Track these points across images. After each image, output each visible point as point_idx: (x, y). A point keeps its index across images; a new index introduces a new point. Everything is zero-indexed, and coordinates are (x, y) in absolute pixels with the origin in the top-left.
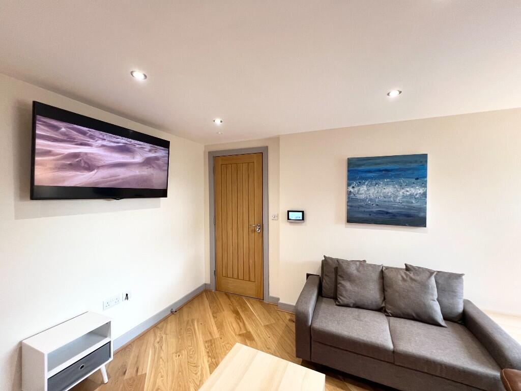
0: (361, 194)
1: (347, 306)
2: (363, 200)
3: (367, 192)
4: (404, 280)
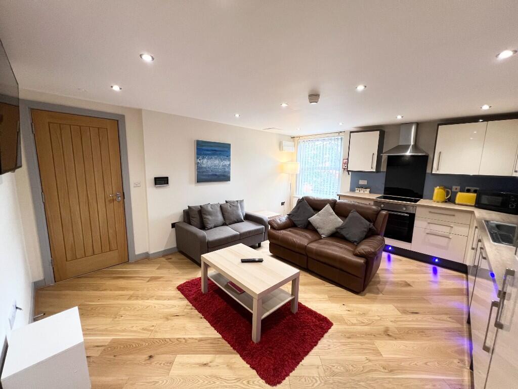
0: (204, 164)
1: (211, 228)
2: (205, 168)
3: (207, 163)
4: (230, 207)
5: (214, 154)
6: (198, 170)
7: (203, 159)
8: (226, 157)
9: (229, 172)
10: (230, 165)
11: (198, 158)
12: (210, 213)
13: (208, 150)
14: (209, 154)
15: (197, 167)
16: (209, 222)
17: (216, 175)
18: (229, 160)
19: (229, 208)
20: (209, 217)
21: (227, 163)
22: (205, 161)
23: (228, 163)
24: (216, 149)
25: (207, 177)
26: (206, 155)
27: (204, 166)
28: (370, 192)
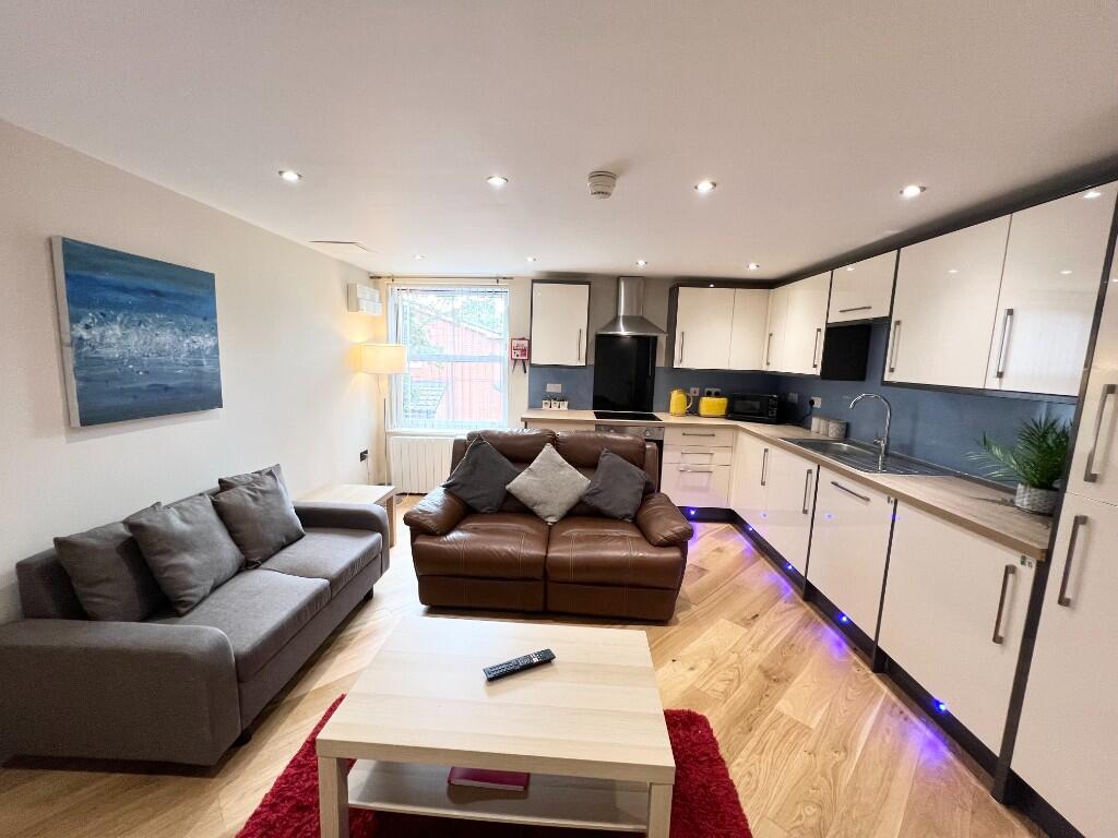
0: (109, 346)
1: (204, 598)
2: (114, 362)
3: (121, 340)
4: (255, 499)
5: (152, 308)
6: (83, 373)
7: (100, 324)
8: (201, 322)
9: (216, 377)
10: (216, 349)
11: (74, 319)
12: (183, 544)
13: (122, 289)
14: (129, 307)
15: (78, 356)
16: (191, 579)
17: (167, 388)
18: (214, 331)
19: (252, 505)
20: (188, 559)
21: (203, 341)
22: (114, 331)
23: (211, 343)
24: (159, 286)
25: (130, 401)
26: (118, 307)
27: (115, 353)
28: (569, 407)
